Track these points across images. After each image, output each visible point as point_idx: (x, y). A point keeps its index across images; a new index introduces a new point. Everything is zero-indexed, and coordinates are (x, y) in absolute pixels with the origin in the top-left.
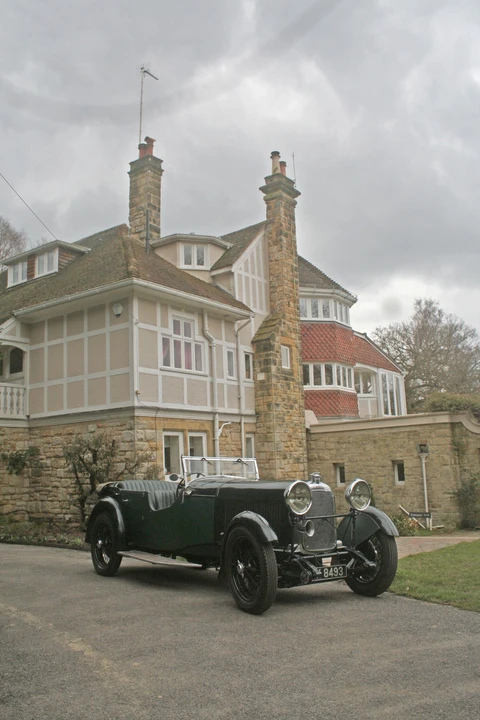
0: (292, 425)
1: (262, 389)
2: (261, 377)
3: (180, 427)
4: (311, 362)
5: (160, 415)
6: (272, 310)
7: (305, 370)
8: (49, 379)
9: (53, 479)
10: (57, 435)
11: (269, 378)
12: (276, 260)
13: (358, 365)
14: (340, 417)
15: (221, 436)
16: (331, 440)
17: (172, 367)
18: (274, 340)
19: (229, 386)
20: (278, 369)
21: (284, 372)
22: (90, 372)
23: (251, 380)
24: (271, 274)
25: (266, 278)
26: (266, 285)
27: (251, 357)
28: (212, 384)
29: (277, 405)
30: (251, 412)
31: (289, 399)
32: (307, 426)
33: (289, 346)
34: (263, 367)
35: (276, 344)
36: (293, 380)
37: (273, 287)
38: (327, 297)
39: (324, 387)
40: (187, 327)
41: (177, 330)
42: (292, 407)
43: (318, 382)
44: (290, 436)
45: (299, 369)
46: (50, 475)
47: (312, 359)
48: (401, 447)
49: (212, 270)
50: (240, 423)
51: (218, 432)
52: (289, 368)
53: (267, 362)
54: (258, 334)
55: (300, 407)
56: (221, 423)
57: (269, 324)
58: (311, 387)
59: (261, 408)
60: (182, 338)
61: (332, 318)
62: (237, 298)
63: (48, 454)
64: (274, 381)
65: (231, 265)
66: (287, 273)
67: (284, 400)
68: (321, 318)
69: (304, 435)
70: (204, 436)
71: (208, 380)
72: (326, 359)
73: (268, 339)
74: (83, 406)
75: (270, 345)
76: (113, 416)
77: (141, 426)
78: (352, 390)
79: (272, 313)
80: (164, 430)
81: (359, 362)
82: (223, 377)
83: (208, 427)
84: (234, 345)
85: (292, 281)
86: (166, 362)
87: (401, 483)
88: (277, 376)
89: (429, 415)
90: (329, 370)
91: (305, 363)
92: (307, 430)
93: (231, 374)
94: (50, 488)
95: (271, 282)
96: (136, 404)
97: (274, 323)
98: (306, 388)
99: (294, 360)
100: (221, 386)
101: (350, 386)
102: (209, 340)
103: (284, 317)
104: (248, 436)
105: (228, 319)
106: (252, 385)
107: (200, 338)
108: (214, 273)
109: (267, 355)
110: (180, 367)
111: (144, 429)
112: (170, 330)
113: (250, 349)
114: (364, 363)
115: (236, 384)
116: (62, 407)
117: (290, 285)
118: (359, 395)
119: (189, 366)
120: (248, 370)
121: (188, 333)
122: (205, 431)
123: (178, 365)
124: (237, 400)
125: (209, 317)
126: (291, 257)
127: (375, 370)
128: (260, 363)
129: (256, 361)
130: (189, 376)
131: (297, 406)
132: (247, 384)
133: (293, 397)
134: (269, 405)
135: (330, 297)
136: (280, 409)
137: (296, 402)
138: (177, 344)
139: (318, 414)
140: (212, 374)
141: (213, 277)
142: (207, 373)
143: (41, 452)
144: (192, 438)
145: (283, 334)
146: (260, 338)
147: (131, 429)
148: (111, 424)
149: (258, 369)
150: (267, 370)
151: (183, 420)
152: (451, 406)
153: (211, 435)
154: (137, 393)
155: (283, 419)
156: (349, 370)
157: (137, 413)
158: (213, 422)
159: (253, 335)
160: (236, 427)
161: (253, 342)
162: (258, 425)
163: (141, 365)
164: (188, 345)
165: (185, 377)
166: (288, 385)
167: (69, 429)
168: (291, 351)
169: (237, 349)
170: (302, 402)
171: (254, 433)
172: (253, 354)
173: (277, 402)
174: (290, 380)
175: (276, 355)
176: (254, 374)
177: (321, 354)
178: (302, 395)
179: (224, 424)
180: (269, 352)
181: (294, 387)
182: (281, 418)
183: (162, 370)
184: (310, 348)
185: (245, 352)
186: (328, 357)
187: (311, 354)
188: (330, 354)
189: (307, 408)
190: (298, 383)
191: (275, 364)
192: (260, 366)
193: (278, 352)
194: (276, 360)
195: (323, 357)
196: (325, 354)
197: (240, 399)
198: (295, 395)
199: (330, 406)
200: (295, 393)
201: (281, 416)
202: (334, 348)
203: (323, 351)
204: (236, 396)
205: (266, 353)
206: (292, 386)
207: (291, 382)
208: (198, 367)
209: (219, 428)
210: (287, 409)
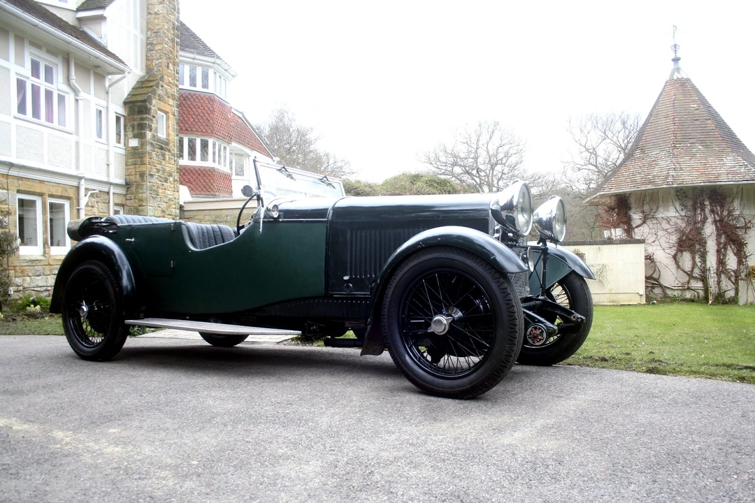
0: (166, 200)
1: (135, 157)
2: (134, 143)
3: (38, 191)
4: (186, 135)
5: (13, 172)
6: (149, 69)
7: (181, 142)
11: (142, 145)
12: (156, 13)
13: (234, 144)
14: (214, 196)
15: (87, 205)
16: (207, 218)
17: (30, 116)
18: (151, 104)
19: (98, 150)
20: (154, 136)
21: (159, 140)
23: (122, 145)
24: (149, 29)
25: (142, 32)
26: (142, 40)
27: (122, 120)
28: (77, 143)
29: (152, 176)
30: (122, 181)
31: (164, 171)
32: (182, 203)
33: (166, 113)
34: (136, 132)
35: (153, 108)
36: (169, 151)
37: (151, 44)
38: (207, 66)
39: (198, 163)
40: (49, 71)
41: (35, 72)
42: (166, 180)
43: (192, 157)
44: (163, 211)
45: (174, 138)
47: (187, 131)
49: (78, 10)
50: (108, 193)
51: (84, 200)
52: (165, 137)
53: (142, 127)
54: (131, 95)
55: (175, 181)
56: (87, 190)
57: (144, 86)
58: (185, 161)
59: (132, 178)
60: (42, 83)
61: (210, 90)
62: (110, 49)
64: (149, 148)
65: (103, 8)
66: (168, 30)
67: (158, 171)
68: (199, 88)
69: (178, 211)
70: (67, 204)
71: (73, 139)
72: (203, 133)
73: (144, 101)
75: (146, 107)
78: (226, 169)
79: (147, 73)
80: (19, 191)
81: (235, 141)
82: (90, 138)
83: (71, 193)
84: (104, 103)
85: (173, 41)
86: (22, 108)
88: (152, 144)
90: (205, 145)
91: (180, 135)
92: (181, 207)
93: (100, 135)
95: (148, 38)
97: (151, 84)
98: (181, 162)
99: (171, 128)
100: (88, 147)
101: (224, 164)
102: (76, 92)
103: (162, 79)
104: (117, 208)
105: (98, 70)
106: (123, 152)
107: (65, 88)
108: (82, 14)
109: (142, 119)
110: (39, 118)
112: (26, 71)
113: (121, 111)
114: (239, 142)
115: (105, 147)
117: (171, 44)
119: (49, 118)
120: (118, 134)
121: (49, 78)
122: (68, 198)
123: (36, 113)
124: (105, 166)
125: (76, 64)
126: (172, 14)
127: (248, 151)
128: (133, 127)
129: (128, 124)
130: (50, 131)
131: (171, 179)
132: (117, 151)
133: (168, 169)
134: (142, 175)
135: (211, 67)
136: (154, 180)
137: (170, 175)
138: (36, 90)
139: (191, 190)
140: (77, 134)
141: (79, 20)
142: (72, 129)
144: (52, 205)
145: (161, 98)
146: (134, 99)
149: (130, 134)
150: (141, 136)
151: (41, 182)
153: (75, 202)
155: (157, 191)
156: (225, 148)
158: (78, 188)
159: (126, 95)
160: (104, 197)
161: (125, 103)
162: (128, 197)
164: (49, 94)
165: (46, 131)
166: (164, 155)
168: (168, 119)
169: (107, 108)
170: (176, 176)
171: (123, 205)
172: (124, 116)
173: (151, 173)
174: (165, 150)
175: (151, 120)
176: (125, 140)
177: (197, 127)
178: (177, 168)
179: (90, 192)
180: (144, 116)
181: (169, 158)
182: (154, 190)
183: (15, 118)
184: (186, 119)
185: (116, 113)
186: (204, 130)
187: (187, 126)
188: (206, 127)
189: (181, 184)
190: (173, 155)
191: (151, 130)
192: (133, 130)
193: (154, 117)
194: (151, 126)
195: (199, 130)
196: (202, 127)
197: (108, 165)
198: (170, 167)
199: (204, 184)
200: (170, 165)
201: (155, 188)
202: (211, 122)
203: (199, 124)
204: (105, 162)
205: (141, 116)
206: (167, 157)
207: (167, 153)
208: (62, 122)
209: (86, 196)
210: (161, 181)
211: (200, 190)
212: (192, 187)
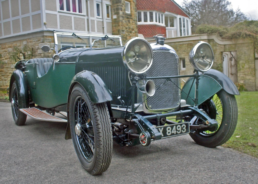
1: (115, 23)
2: (115, 17)
3: (70, 42)
4: (142, 10)
7: (139, 14)
8: (4, 19)
9: (9, 69)
10: (9, 47)
11: (118, 17)
13: (167, 13)
17: (65, 10)
19: (98, 22)
20: (124, 13)
21: (127, 14)
22: (22, 14)
23: (110, 18)
27: (109, 7)
28: (88, 20)
29: (123, 31)
31: (129, 28)
33: (130, 1)
34: (115, 12)
35: (122, 0)
36: (132, 19)
39: (149, 23)
42: (131, 32)
43: (146, 20)
45: (135, 14)
46: (7, 68)
47: (142, 9)
48: (184, 51)
51: (92, 44)
52: (129, 13)
53: (118, 9)
55: (135, 32)
58: (142, 23)
59: (115, 33)
63: (6, 57)
64: (121, 19)
67: (126, 28)
70: (84, 46)
71: (86, 18)
72: (150, 9)
74: (20, 32)
75: (119, 0)
76: (34, 36)
77: (48, 41)
78: (163, 25)
81: (168, 11)
82: (94, 17)
83: (86, 42)
84: (100, 0)
86: (62, 8)
87: (184, 69)
88: (122, 16)
89: (198, 36)
90: (151, 15)
91: (139, 11)
93: (99, 15)
94: (8, 74)
96: (45, 29)
98: (139, 23)
99: (132, 8)
100: (93, 21)
101: (162, 23)
106: (110, 21)
109: (118, 6)
110: (70, 11)
111: (49, 42)
113: (109, 3)
114: (169, 12)
115: (101, 20)
116: (10, 33)
118: (167, 28)
119: (75, 10)
120: (108, 13)
122: (85, 44)
123: (68, 9)
124: (102, 29)
127: (176, 15)
128: (114, 10)
129: (112, 9)
130: (75, 16)
131: (133, 32)
132: (107, 21)
133: (131, 27)
136: (124, 33)
137: (133, 30)
140: (88, 15)
142: (85, 14)
143: (3, 56)
147: (43, 42)
148: (34, 40)
149: (113, 13)
150: (117, 14)
152: (208, 31)
153: (88, 46)
154: (45, 24)
156: (162, 16)
157: (45, 34)
158: (89, 39)
160: (102, 42)
163: (47, 9)
165: (73, 16)
166: (129, 21)
167: (14, 44)
168: (131, 4)
169: (102, 3)
170: (136, 30)
172: (110, 5)
173: (123, 30)
174: (130, 19)
175: (122, 6)
176: (111, 16)
177: (147, 6)
178: (137, 26)
179: (95, 40)
180: (118, 4)
181: (132, 22)
182: (125, 37)
183: (59, 12)
184: (142, 3)
185: (106, 4)
186: (150, 8)
187: (142, 6)
188: (152, 6)
189: (139, 33)
190: (134, 20)
191: (122, 10)
192: (114, 11)
193: (123, 4)
194: (122, 8)
195: (148, 8)
196: (149, 6)
197: (103, 28)
198: (133, 26)
199: (152, 32)
200: (132, 25)
201: (125, 36)
202: (154, 3)
203: (148, 5)
204: (102, 27)
205: (117, 5)
206: (131, 22)
207: (131, 20)
208: (80, 11)
209: (92, 42)
210: (128, 33)
211: (149, 35)
212: (146, 34)
